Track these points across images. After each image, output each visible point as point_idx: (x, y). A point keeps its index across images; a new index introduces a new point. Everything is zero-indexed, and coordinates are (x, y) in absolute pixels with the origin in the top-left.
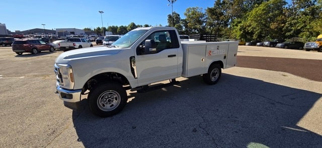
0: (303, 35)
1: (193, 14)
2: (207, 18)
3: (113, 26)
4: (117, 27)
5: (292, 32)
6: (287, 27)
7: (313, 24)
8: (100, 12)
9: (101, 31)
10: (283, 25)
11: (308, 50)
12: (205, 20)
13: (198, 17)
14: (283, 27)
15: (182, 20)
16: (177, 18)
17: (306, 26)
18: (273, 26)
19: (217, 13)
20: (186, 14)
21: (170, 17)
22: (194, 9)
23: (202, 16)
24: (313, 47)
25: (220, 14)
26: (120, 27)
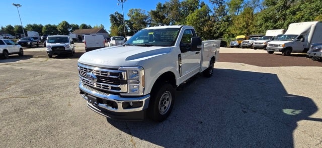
0: (225, 37)
1: (137, 15)
2: (151, 21)
3: (34, 25)
4: (41, 27)
5: (218, 34)
6: (214, 30)
7: (230, 28)
8: (16, 5)
9: (15, 30)
10: (211, 28)
11: (232, 47)
12: (149, 22)
13: (142, 19)
14: (212, 30)
15: (125, 21)
16: (120, 18)
17: (226, 30)
18: (206, 29)
19: (159, 16)
20: (129, 15)
21: (112, 16)
22: (137, 10)
23: (146, 18)
24: (235, 44)
25: (162, 17)
26: (46, 26)
